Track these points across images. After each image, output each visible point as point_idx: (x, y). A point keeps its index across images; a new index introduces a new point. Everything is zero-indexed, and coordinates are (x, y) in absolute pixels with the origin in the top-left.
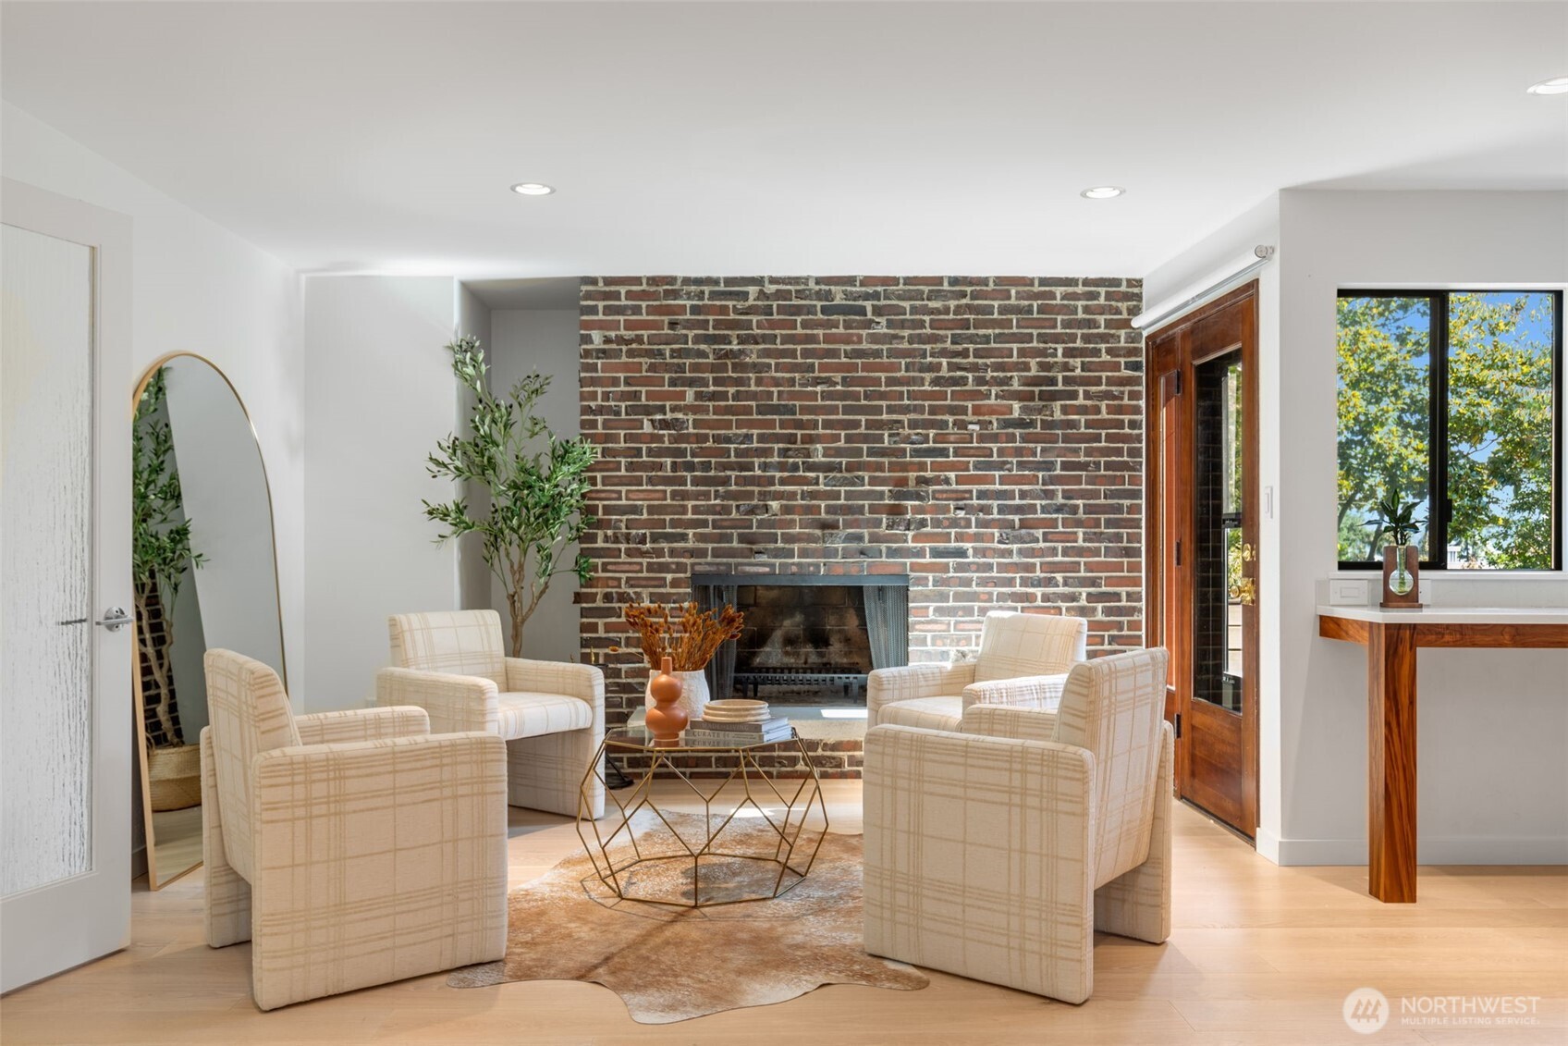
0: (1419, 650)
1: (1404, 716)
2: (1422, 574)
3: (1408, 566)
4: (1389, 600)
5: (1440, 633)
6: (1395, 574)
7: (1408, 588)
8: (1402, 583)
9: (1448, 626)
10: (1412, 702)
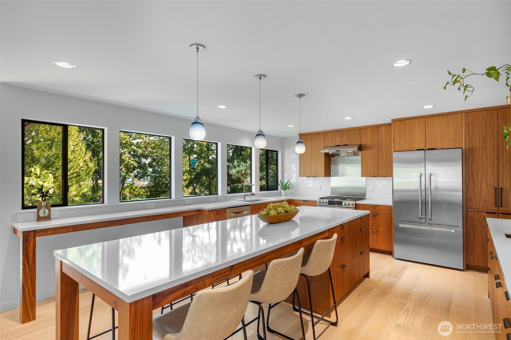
0: (37, 238)
1: (31, 261)
2: (52, 209)
3: (47, 207)
4: (39, 219)
5: (46, 231)
6: (42, 210)
7: (46, 215)
8: (44, 213)
9: (49, 229)
10: (34, 255)
